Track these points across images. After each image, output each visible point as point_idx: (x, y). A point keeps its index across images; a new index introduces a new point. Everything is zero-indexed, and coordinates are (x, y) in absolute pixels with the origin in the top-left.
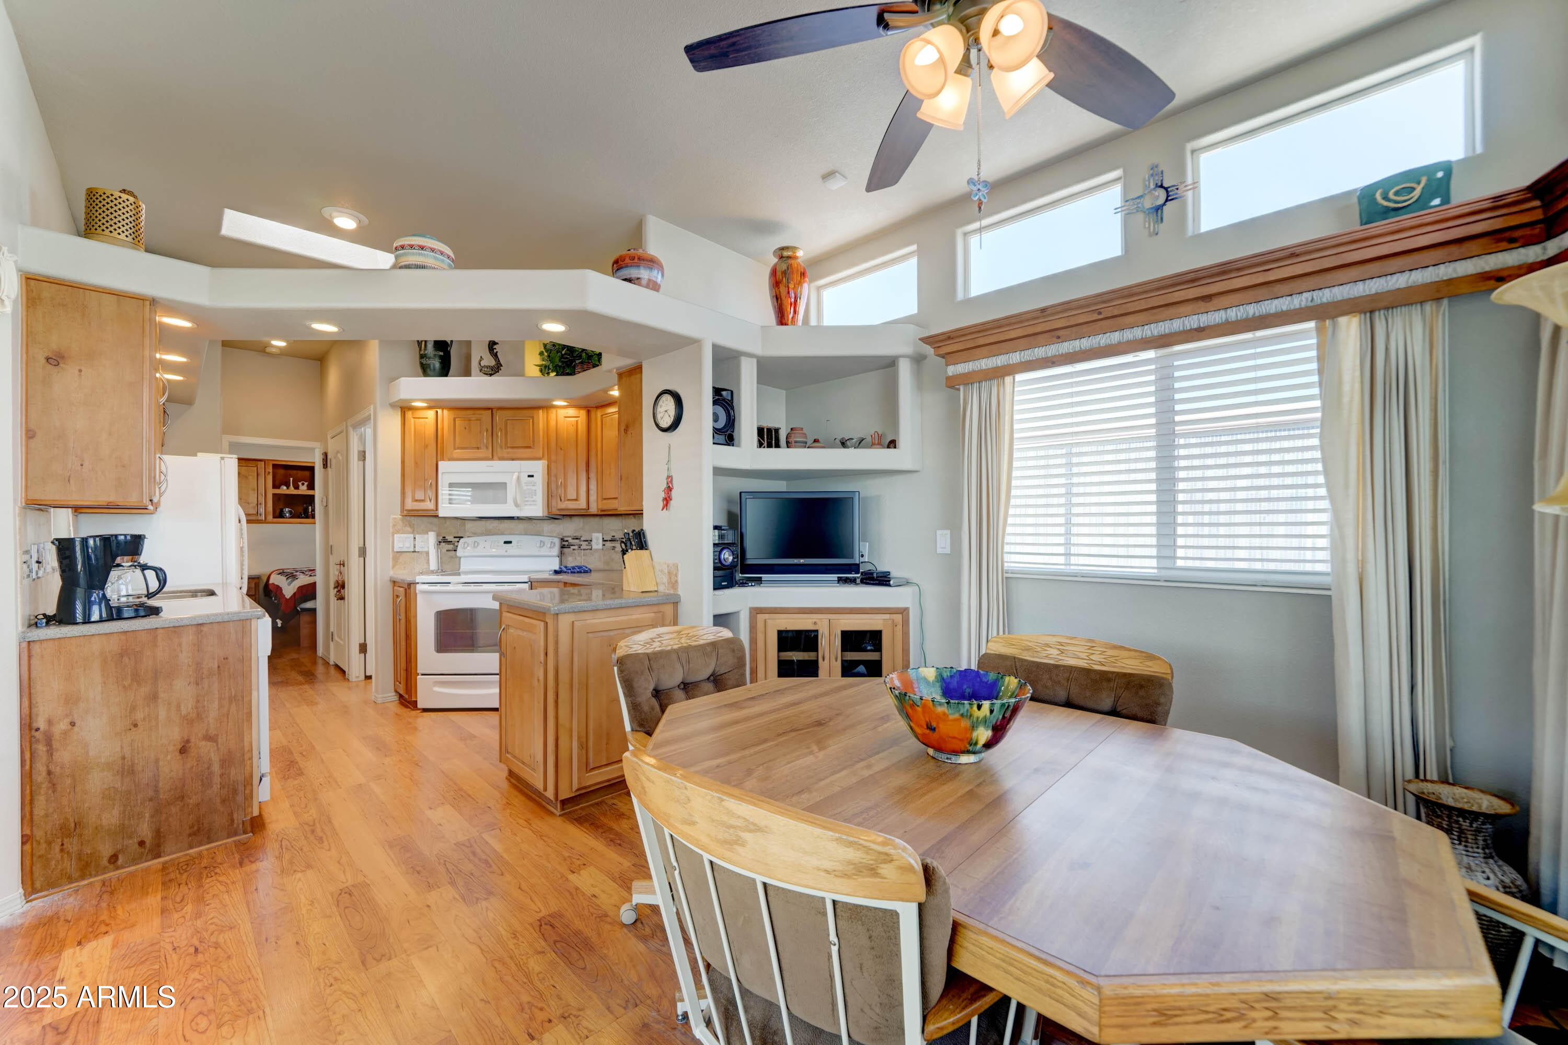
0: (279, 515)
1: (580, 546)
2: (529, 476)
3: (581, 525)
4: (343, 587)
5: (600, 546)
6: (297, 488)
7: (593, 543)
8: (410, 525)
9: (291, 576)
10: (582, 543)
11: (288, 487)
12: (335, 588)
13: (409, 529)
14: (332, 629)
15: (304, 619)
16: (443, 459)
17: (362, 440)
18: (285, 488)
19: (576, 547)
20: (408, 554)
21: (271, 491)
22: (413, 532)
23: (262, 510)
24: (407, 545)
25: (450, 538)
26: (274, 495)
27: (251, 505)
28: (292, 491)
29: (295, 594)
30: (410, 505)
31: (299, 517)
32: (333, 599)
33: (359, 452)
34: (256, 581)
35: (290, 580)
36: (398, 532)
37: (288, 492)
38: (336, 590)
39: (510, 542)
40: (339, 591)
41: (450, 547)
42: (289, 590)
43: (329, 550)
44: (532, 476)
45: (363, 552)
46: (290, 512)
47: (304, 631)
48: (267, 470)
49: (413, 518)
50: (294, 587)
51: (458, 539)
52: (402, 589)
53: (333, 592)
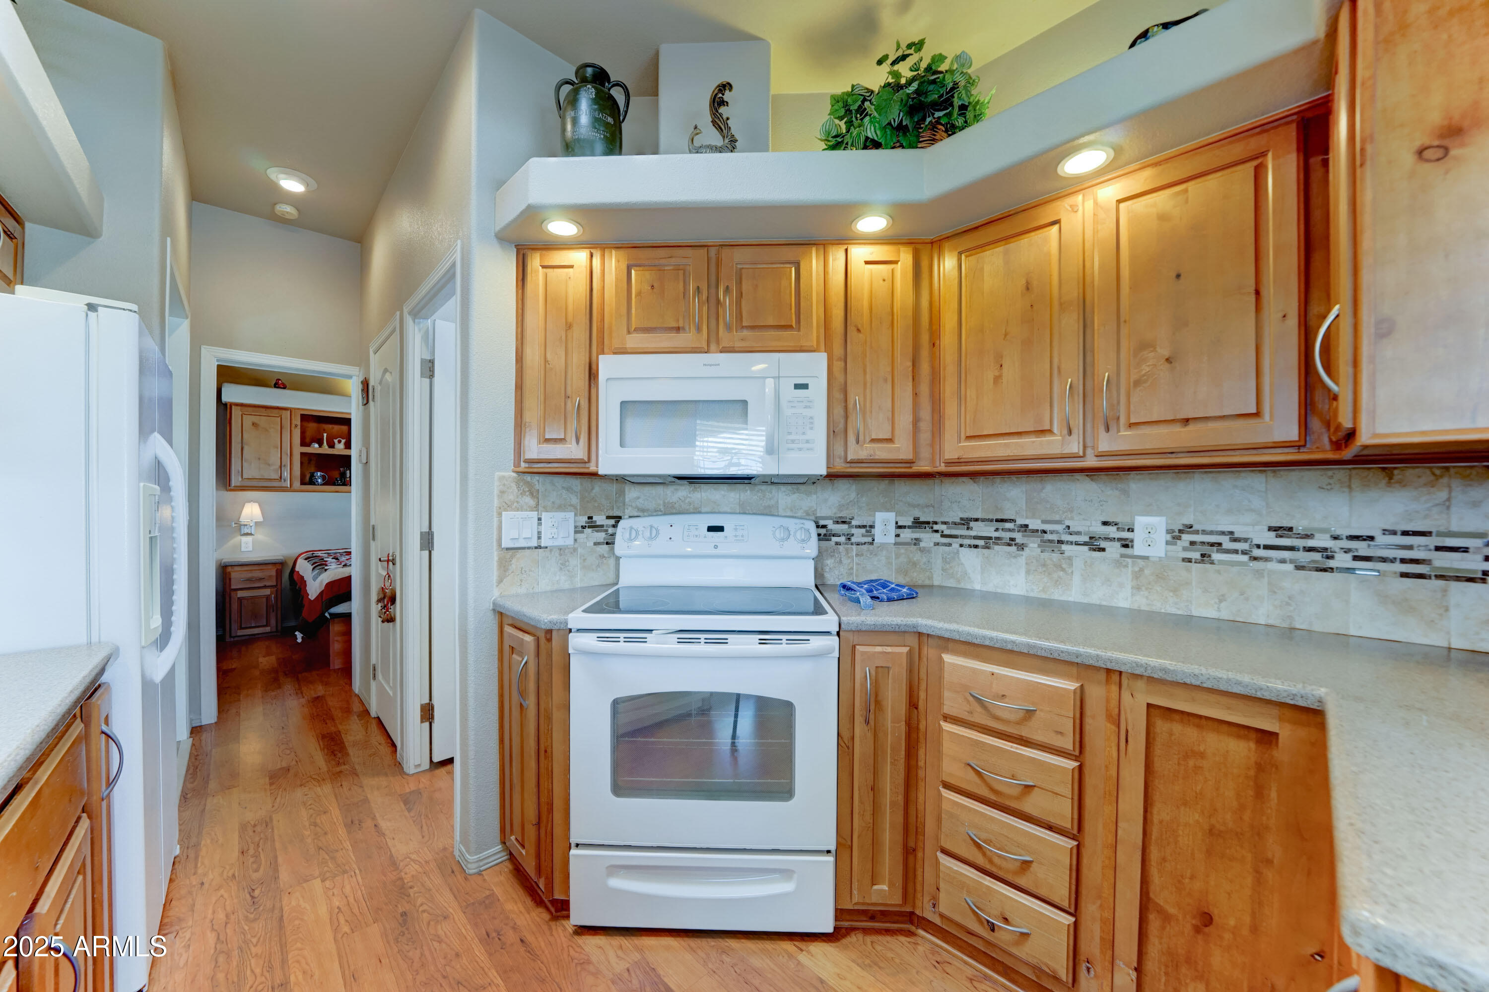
0: (307, 481)
1: (849, 537)
2: (798, 386)
3: (853, 495)
4: (393, 600)
5: (891, 539)
6: (331, 445)
7: (877, 532)
8: (532, 494)
9: (319, 564)
10: (854, 531)
11: (321, 445)
12: (379, 601)
13: (528, 500)
14: (373, 661)
15: (336, 628)
16: (603, 353)
17: (429, 340)
18: (316, 446)
19: (842, 539)
20: (527, 552)
21: (298, 450)
22: (536, 508)
23: (286, 474)
24: (527, 533)
25: (600, 519)
26: (302, 454)
27: (272, 468)
28: (325, 449)
29: (321, 593)
30: (534, 449)
31: (334, 484)
32: (375, 620)
33: (423, 361)
34: (279, 567)
35: (316, 572)
36: (508, 506)
37: (320, 451)
38: (380, 605)
39: (720, 529)
40: (385, 607)
41: (601, 536)
42: (315, 586)
43: (370, 533)
44: (805, 386)
45: (428, 541)
46: (323, 478)
47: (336, 646)
48: (294, 422)
49: (537, 477)
50: (321, 582)
51: (612, 522)
52: (528, 638)
53: (375, 608)
